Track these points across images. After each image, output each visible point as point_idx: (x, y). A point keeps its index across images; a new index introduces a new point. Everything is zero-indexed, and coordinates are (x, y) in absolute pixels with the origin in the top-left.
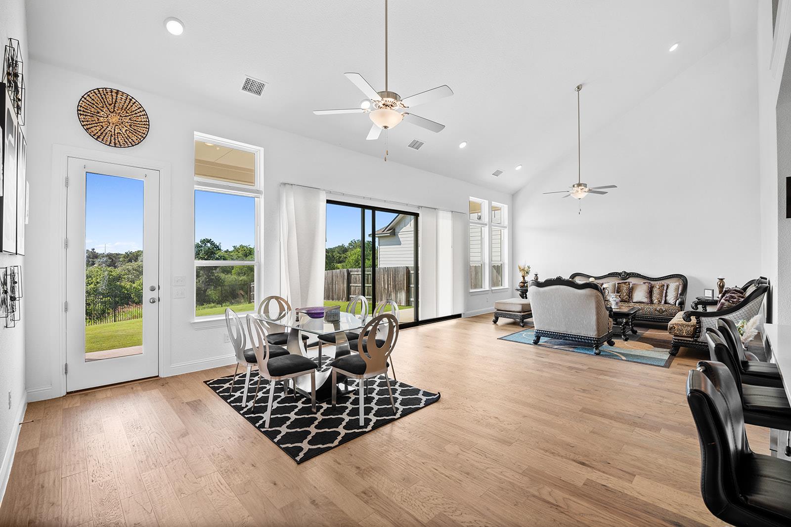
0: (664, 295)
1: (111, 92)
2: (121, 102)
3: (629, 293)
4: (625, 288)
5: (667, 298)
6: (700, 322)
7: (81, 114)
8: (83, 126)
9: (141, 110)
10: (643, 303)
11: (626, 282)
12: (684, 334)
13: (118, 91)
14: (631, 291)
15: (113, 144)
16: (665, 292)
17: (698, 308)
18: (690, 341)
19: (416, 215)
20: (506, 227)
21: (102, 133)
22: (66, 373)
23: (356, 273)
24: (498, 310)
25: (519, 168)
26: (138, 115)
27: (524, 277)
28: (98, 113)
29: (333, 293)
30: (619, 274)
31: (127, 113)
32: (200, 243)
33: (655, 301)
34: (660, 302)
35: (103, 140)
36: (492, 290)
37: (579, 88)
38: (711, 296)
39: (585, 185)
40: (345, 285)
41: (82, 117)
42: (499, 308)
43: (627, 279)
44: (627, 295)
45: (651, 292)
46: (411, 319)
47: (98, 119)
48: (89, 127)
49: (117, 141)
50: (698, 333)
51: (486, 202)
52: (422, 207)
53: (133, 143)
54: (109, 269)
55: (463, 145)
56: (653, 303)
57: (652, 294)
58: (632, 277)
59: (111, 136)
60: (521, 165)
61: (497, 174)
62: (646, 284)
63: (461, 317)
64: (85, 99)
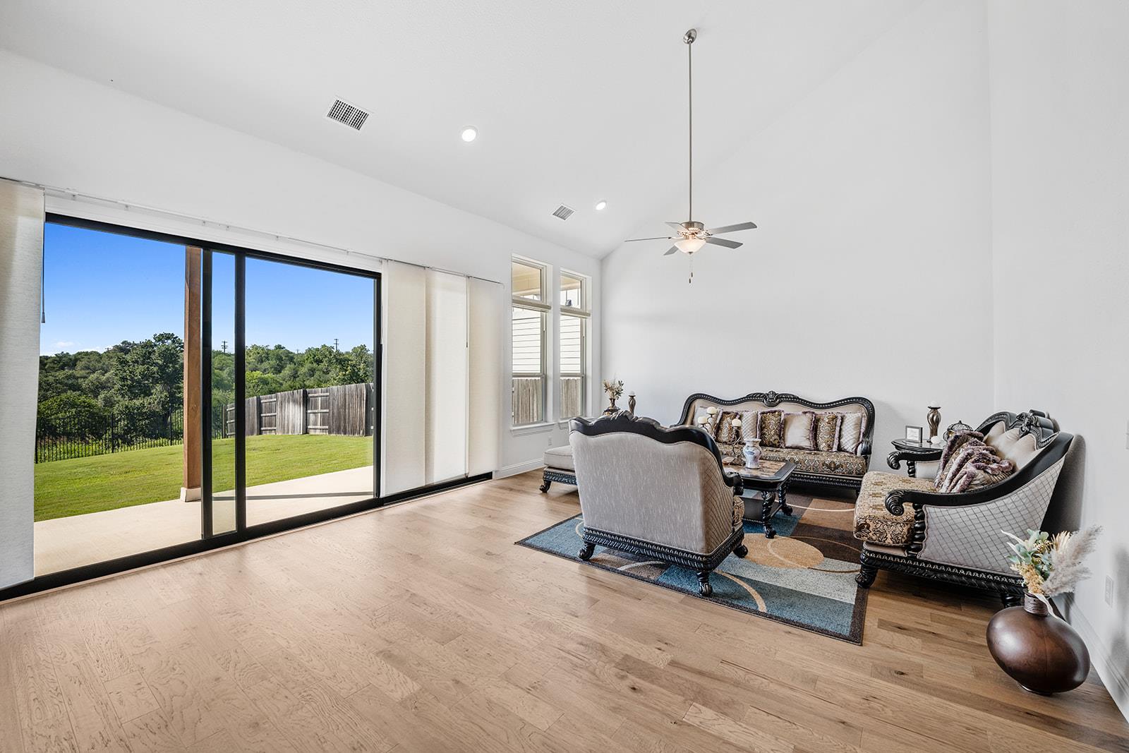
0: (837, 436)
3: (780, 431)
4: (772, 421)
5: (841, 440)
6: (923, 517)
10: (803, 449)
11: (775, 412)
12: (889, 541)
14: (782, 427)
16: (838, 429)
17: (899, 466)
18: (901, 558)
19: (377, 276)
20: (589, 315)
24: (549, 467)
25: (601, 206)
27: (613, 400)
29: (345, 423)
30: (765, 396)
32: (154, 341)
33: (823, 446)
34: (830, 447)
36: (559, 424)
37: (691, 37)
38: (917, 439)
39: (701, 226)
40: (364, 410)
42: (552, 464)
43: (777, 404)
44: (776, 433)
45: (815, 429)
50: (917, 540)
52: (388, 260)
55: (469, 136)
56: (818, 450)
57: (816, 431)
58: (785, 401)
60: (605, 202)
61: (562, 213)
62: (807, 414)
63: (491, 478)
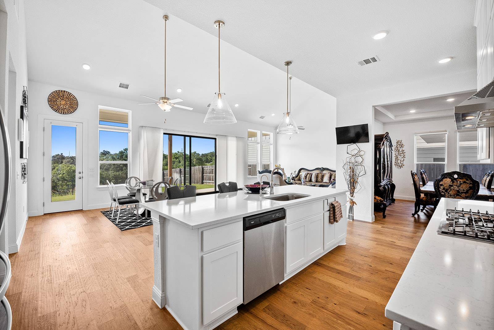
1: (62, 91)
2: (66, 96)
4: (320, 176)
7: (49, 102)
8: (50, 106)
9: (75, 98)
10: (327, 183)
11: (322, 173)
13: (64, 91)
15: (62, 113)
19: (215, 139)
20: (272, 144)
21: (58, 109)
22: (44, 206)
23: (207, 168)
25: (273, 115)
26: (73, 100)
28: (56, 100)
30: (320, 169)
31: (68, 99)
35: (58, 111)
41: (50, 103)
43: (323, 171)
44: (321, 179)
46: (214, 191)
47: (56, 103)
48: (52, 106)
49: (64, 112)
51: (259, 132)
52: (218, 135)
53: (71, 112)
54: (71, 165)
55: (237, 105)
58: (325, 170)
59: (62, 109)
60: (274, 113)
61: (262, 117)
62: (330, 173)
64: (51, 95)
